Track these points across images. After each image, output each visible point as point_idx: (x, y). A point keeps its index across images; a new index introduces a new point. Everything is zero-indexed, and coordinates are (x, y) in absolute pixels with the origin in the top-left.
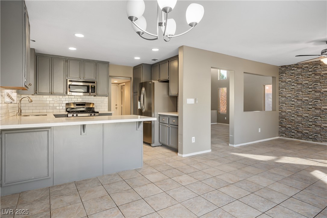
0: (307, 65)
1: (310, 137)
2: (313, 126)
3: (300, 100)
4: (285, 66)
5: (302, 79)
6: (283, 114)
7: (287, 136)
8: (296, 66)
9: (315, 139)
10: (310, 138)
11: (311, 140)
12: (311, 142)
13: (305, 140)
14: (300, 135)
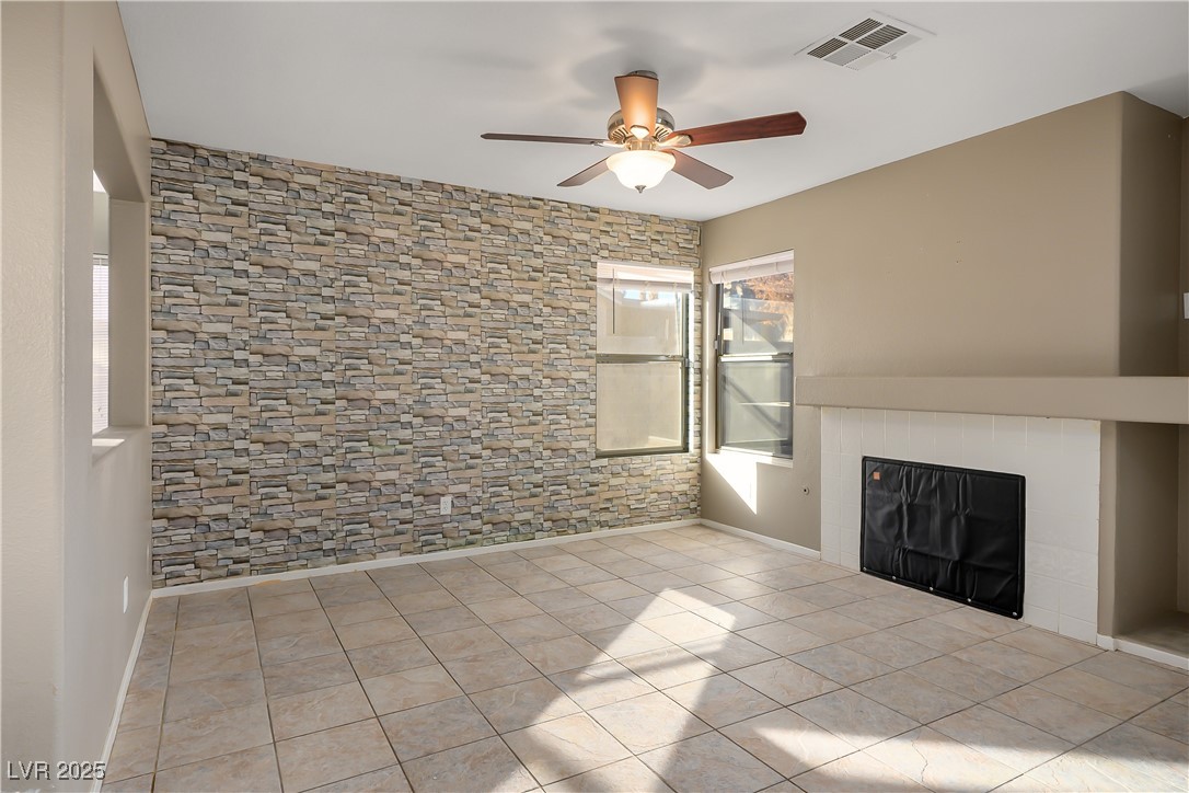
0: (313, 180)
1: (327, 545)
2: (339, 487)
3: (277, 359)
4: (191, 149)
5: (289, 247)
6: (181, 442)
7: (205, 573)
8: (255, 166)
9: (346, 553)
10: (326, 553)
11: (333, 558)
12: (330, 569)
13: (305, 566)
14: (276, 546)
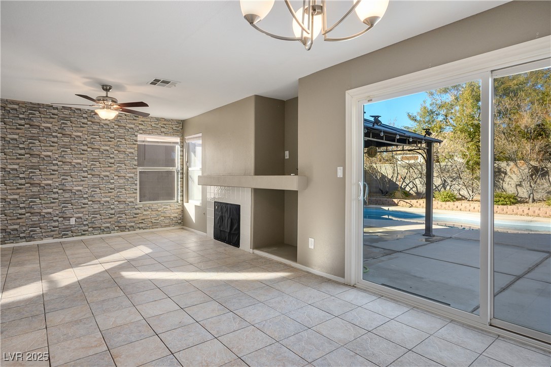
1: (22, 235)
2: (27, 215)
5: (5, 130)
9: (30, 238)
10: (22, 238)
11: (24, 240)
12: (23, 244)
13: (13, 243)
